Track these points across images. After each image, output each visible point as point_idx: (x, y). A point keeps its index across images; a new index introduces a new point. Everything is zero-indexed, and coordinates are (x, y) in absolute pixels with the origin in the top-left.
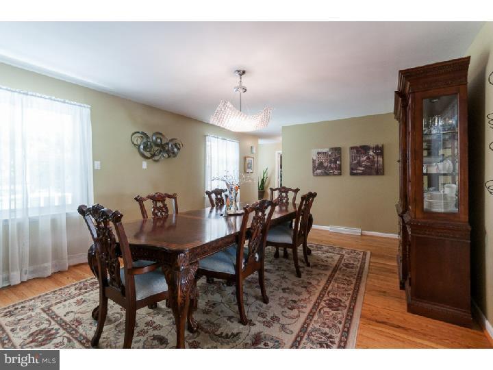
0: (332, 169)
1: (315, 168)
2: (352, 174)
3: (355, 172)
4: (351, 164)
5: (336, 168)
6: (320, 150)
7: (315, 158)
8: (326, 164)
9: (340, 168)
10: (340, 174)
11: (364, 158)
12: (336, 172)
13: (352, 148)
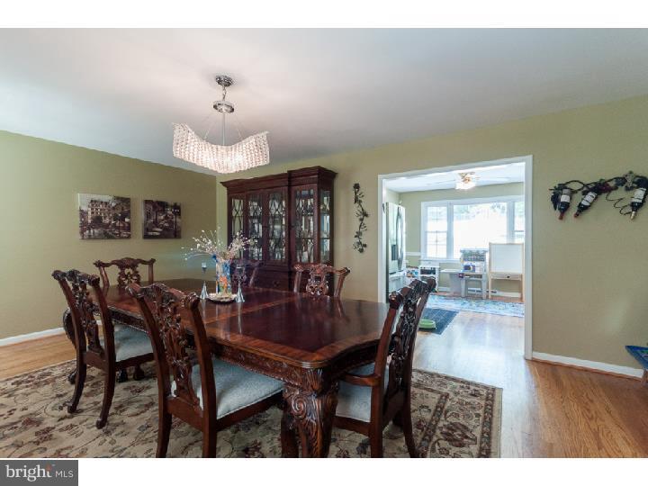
0: (118, 228)
1: (84, 227)
2: (146, 237)
3: (151, 233)
4: (145, 224)
5: (124, 228)
6: (96, 197)
7: (85, 208)
8: (107, 221)
9: (128, 228)
10: (129, 237)
11: (162, 217)
12: (124, 234)
13: (147, 202)
